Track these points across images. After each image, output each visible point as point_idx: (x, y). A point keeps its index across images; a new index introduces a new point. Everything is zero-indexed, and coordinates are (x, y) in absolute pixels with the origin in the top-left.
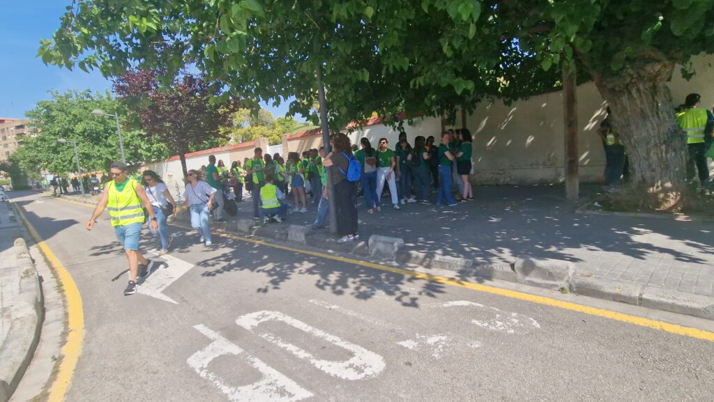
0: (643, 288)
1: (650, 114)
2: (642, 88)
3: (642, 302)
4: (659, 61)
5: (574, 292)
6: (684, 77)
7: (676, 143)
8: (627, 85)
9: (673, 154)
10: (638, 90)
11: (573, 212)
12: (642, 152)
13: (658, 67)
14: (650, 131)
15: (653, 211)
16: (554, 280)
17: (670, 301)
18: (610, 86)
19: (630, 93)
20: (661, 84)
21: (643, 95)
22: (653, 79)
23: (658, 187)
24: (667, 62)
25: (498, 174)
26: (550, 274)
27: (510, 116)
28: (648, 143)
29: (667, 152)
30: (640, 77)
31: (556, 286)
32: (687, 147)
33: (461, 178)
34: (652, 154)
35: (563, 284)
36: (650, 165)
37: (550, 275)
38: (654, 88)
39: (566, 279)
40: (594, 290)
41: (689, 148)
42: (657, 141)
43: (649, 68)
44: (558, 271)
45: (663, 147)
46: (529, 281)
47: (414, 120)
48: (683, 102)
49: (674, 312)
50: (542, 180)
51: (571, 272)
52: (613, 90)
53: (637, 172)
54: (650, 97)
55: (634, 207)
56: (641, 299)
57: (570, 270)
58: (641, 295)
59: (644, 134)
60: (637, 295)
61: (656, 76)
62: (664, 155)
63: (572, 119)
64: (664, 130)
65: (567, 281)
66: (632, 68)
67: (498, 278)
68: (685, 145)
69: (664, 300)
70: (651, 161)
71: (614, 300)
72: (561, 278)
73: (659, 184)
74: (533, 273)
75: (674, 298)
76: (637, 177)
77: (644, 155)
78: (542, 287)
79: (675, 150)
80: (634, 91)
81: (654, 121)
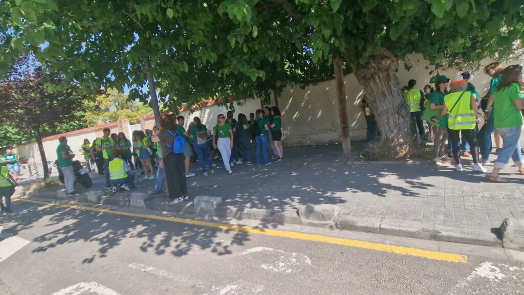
0: (382, 220)
1: (387, 93)
2: (381, 76)
3: (381, 231)
4: (389, 58)
5: (339, 228)
6: (406, 69)
7: (404, 112)
8: (372, 74)
9: (402, 120)
10: (379, 77)
11: (346, 163)
12: (384, 118)
13: (389, 62)
14: (388, 105)
15: (393, 159)
16: (325, 220)
17: (398, 228)
18: (363, 75)
19: (375, 80)
20: (392, 73)
21: (382, 80)
22: (387, 70)
23: (395, 142)
24: (394, 59)
25: (302, 138)
26: (323, 216)
27: (306, 98)
28: (387, 113)
29: (399, 119)
30: (379, 69)
31: (327, 224)
32: (410, 114)
33: (273, 142)
34: (390, 120)
35: (331, 222)
36: (390, 128)
37: (322, 216)
38: (388, 75)
39: (333, 218)
40: (351, 225)
41: (411, 116)
42: (393, 111)
43: (383, 62)
44: (327, 213)
45: (396, 115)
46: (309, 223)
47: (242, 101)
48: (407, 85)
49: (401, 236)
50: (330, 141)
51: (336, 213)
52: (364, 78)
53: (383, 133)
54: (386, 82)
55: (383, 157)
56: (380, 229)
57: (335, 211)
58: (380, 225)
59: (385, 107)
60: (378, 226)
61: (389, 68)
62: (397, 120)
63: (342, 98)
64: (396, 104)
65: (334, 220)
66: (374, 62)
67: (288, 223)
68: (408, 114)
69: (394, 228)
70: (390, 125)
71: (364, 231)
72: (330, 219)
73: (396, 140)
74: (312, 216)
75: (400, 226)
76: (383, 136)
77: (386, 121)
78: (318, 226)
79: (403, 117)
80: (377, 78)
81: (390, 97)
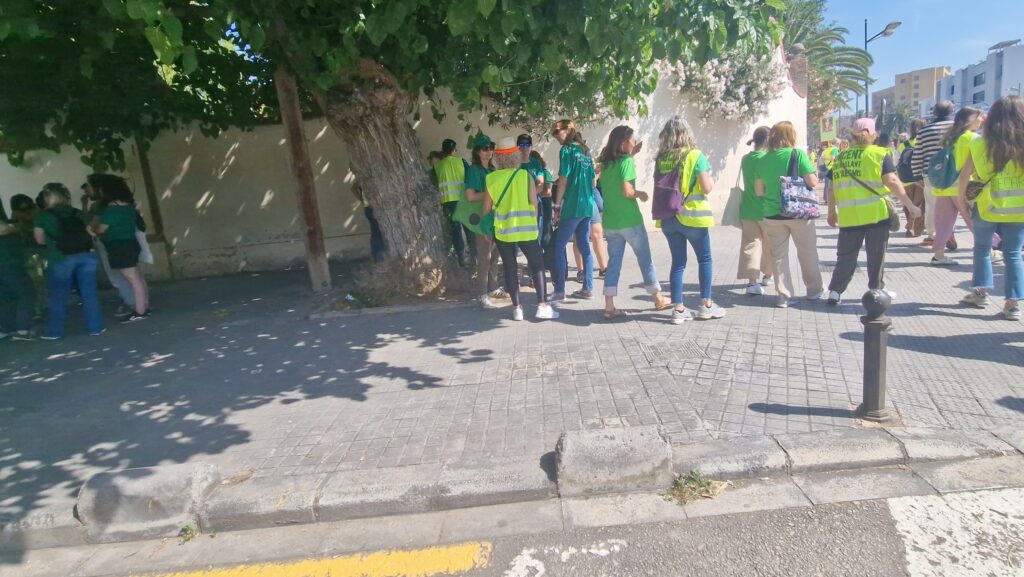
0: (321, 487)
1: (393, 161)
2: (379, 125)
3: (321, 514)
4: (391, 88)
5: (208, 530)
6: (435, 117)
7: (427, 203)
8: (361, 118)
9: (427, 218)
10: (376, 126)
12: (391, 213)
13: (390, 96)
14: (397, 186)
15: (413, 299)
16: (166, 516)
17: (358, 499)
18: (339, 117)
19: (367, 131)
20: (400, 121)
21: (382, 135)
22: (390, 112)
23: (416, 265)
24: (402, 91)
25: (223, 255)
26: (156, 504)
27: (230, 158)
28: (396, 204)
29: (419, 216)
30: (375, 109)
31: (172, 527)
32: (440, 208)
34: (403, 218)
35: (183, 519)
36: (403, 235)
37: (153, 507)
38: (393, 124)
39: (188, 506)
40: (241, 516)
42: (407, 202)
43: (379, 95)
44: (170, 495)
45: (414, 209)
46: (115, 534)
49: (366, 517)
51: (197, 490)
52: (344, 123)
53: (390, 244)
54: (390, 138)
55: (392, 297)
56: (317, 509)
57: (194, 485)
58: (317, 500)
59: (391, 191)
60: (311, 503)
61: (393, 109)
62: (416, 219)
63: (301, 165)
64: (412, 185)
65: (192, 511)
66: (363, 93)
67: (43, 547)
68: (437, 206)
69: (350, 499)
70: (403, 228)
71: (278, 524)
72: (179, 509)
73: (417, 260)
74: (121, 513)
75: (364, 491)
77: (394, 219)
78: (145, 538)
79: (427, 213)
80: (371, 128)
81: (400, 172)
